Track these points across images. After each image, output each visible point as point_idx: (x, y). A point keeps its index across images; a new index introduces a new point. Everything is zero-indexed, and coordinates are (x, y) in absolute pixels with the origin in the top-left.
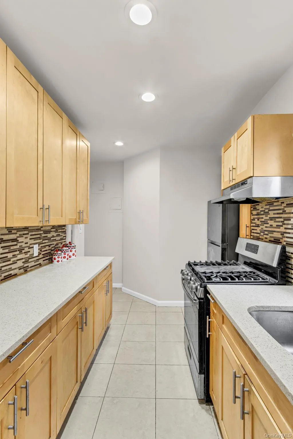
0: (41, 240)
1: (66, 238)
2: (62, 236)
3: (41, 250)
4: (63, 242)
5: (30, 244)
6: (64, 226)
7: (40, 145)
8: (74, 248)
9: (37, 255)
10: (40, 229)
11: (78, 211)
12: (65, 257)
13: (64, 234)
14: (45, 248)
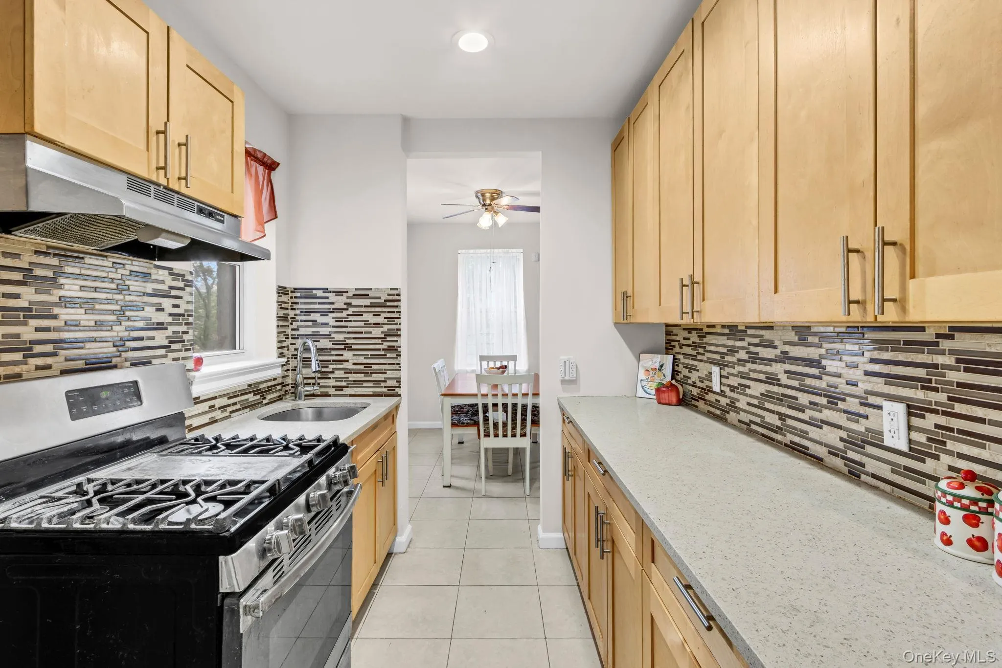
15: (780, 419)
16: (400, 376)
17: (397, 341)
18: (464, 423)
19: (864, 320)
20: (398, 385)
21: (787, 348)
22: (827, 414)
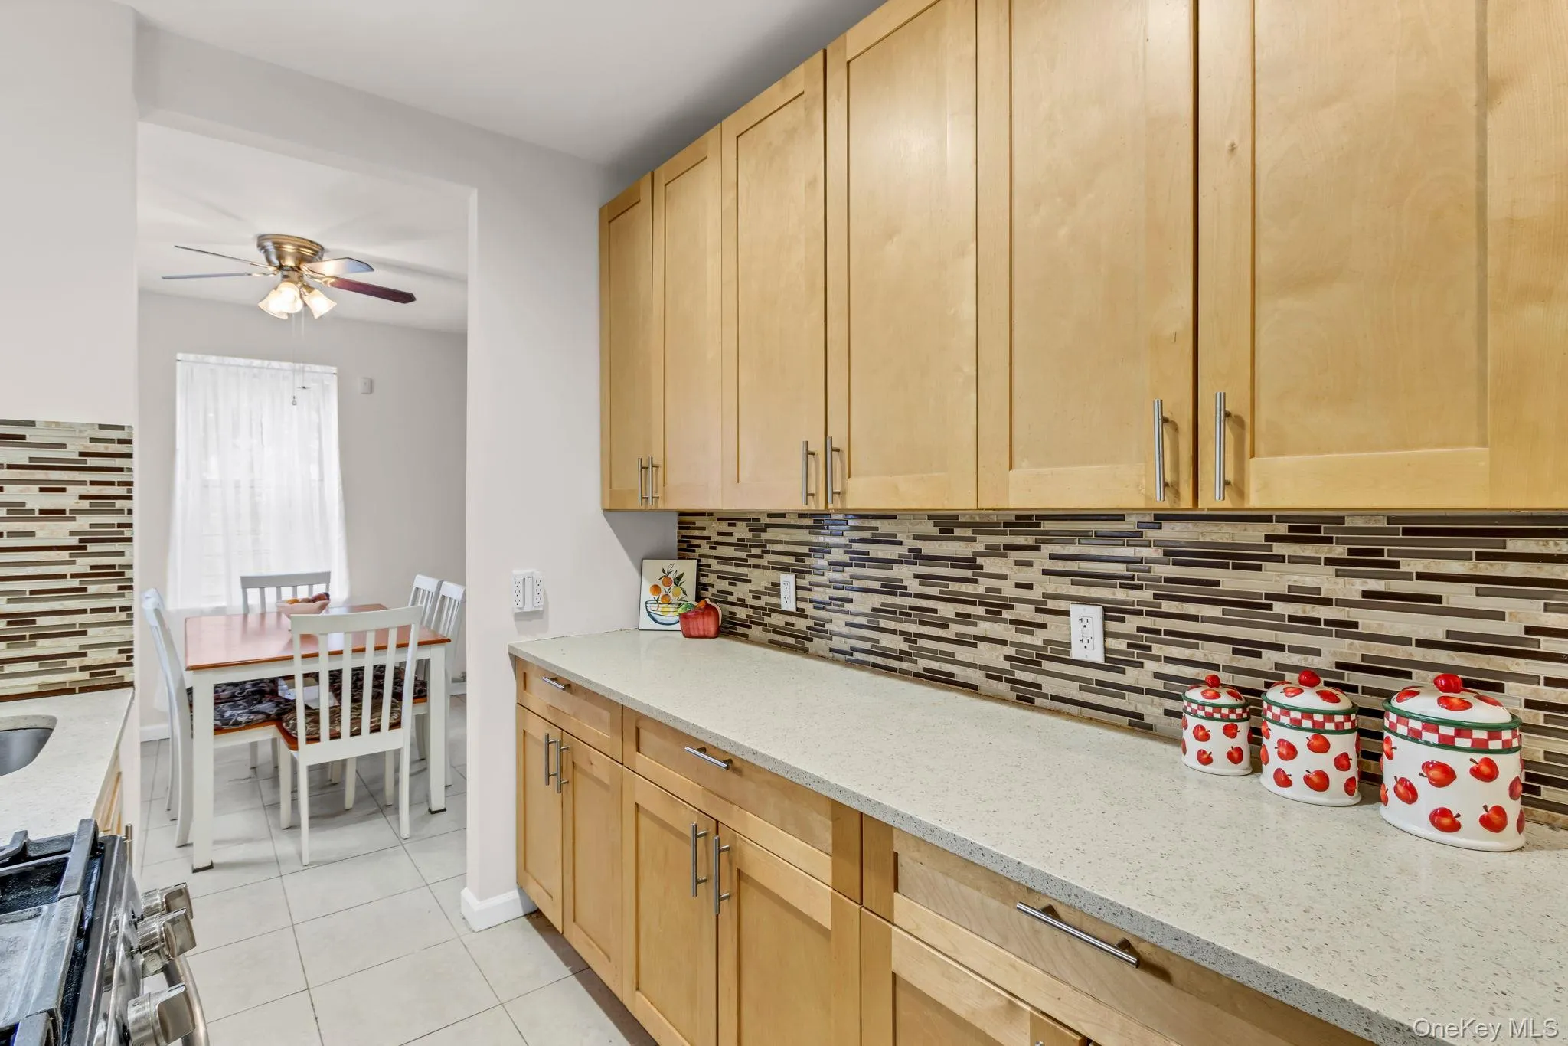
5: (1047, 595)
9: (1095, 657)
15: (906, 640)
16: (132, 636)
17: (121, 554)
18: (240, 723)
19: (1176, 507)
20: (125, 660)
21: (919, 544)
22: (985, 628)
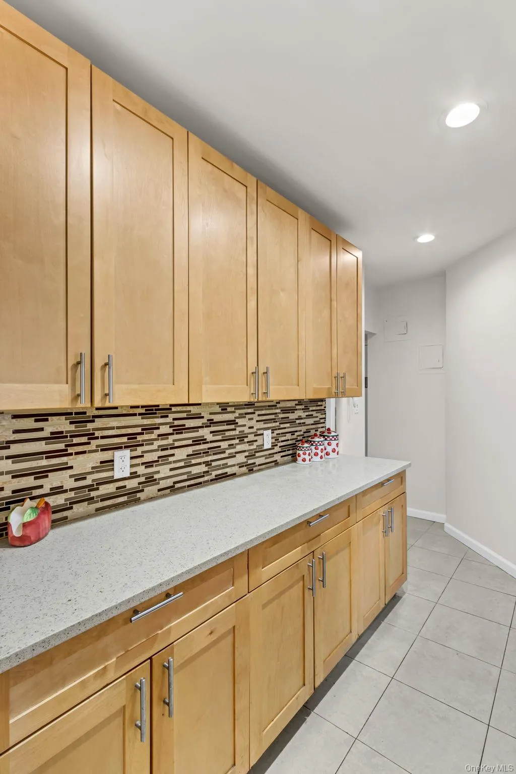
0: (277, 424)
1: (325, 420)
2: (317, 417)
3: (278, 440)
4: (319, 428)
5: (258, 429)
6: (322, 400)
7: (251, 271)
8: (335, 440)
9: (270, 447)
10: (276, 406)
11: (335, 374)
12: (316, 454)
13: (322, 414)
14: (285, 436)
15: (206, 466)
21: (212, 417)
22: (239, 448)
